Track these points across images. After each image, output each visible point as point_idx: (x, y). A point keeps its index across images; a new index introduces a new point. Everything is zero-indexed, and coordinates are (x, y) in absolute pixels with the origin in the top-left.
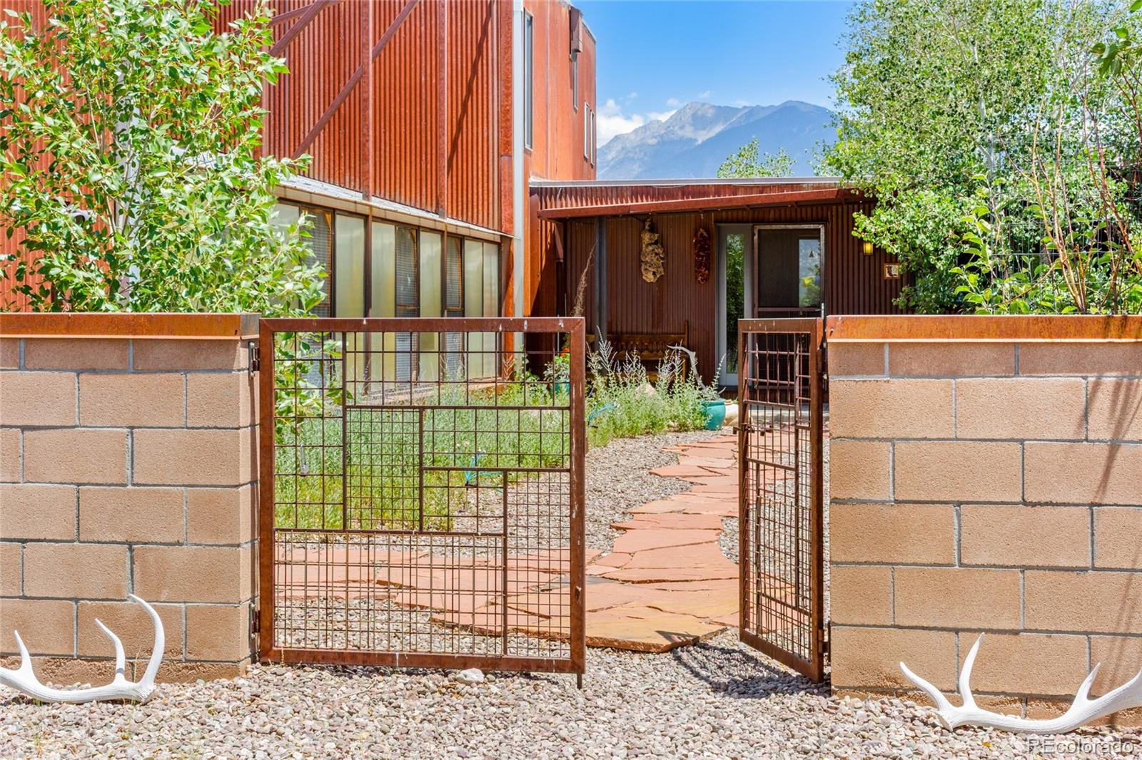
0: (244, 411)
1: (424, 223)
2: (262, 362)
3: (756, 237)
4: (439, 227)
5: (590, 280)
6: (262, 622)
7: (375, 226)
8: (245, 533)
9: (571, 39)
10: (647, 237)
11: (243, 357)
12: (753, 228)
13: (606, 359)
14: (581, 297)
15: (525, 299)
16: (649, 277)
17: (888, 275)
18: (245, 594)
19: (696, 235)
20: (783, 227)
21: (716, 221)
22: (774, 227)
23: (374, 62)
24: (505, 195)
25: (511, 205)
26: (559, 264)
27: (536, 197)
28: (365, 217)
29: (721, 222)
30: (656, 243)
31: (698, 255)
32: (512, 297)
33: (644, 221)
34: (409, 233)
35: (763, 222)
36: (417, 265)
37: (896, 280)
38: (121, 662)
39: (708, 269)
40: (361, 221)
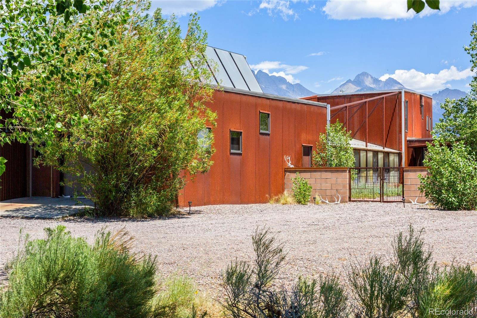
0: (348, 177)
1: (379, 151)
2: (350, 172)
4: (383, 151)
6: (350, 198)
7: (368, 152)
8: (348, 188)
11: (348, 171)
18: (348, 195)
23: (368, 118)
24: (400, 143)
25: (402, 145)
27: (409, 142)
32: (402, 165)
34: (376, 153)
36: (378, 160)
38: (336, 200)
40: (365, 151)
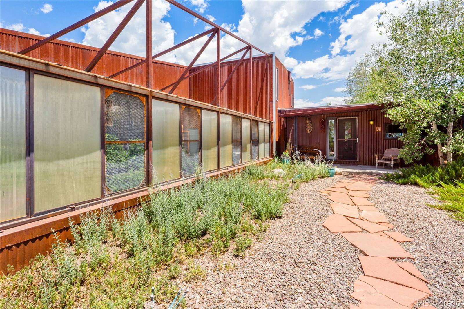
1: (243, 116)
3: (338, 121)
4: (249, 117)
5: (293, 132)
7: (221, 115)
9: (288, 78)
10: (308, 122)
12: (337, 118)
13: (298, 156)
14: (290, 137)
15: (276, 137)
16: (308, 132)
17: (377, 130)
19: (321, 121)
20: (345, 118)
21: (326, 117)
22: (343, 118)
24: (271, 112)
25: (272, 114)
26: (285, 129)
27: (279, 112)
28: (218, 112)
29: (328, 117)
30: (310, 123)
31: (322, 126)
32: (273, 137)
33: (307, 118)
34: (238, 118)
35: (340, 117)
36: (241, 128)
37: (380, 132)
39: (324, 129)
40: (216, 113)
